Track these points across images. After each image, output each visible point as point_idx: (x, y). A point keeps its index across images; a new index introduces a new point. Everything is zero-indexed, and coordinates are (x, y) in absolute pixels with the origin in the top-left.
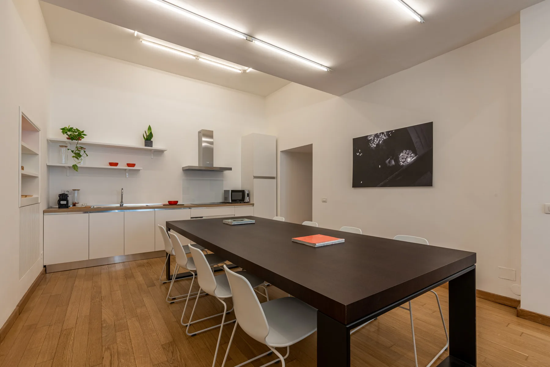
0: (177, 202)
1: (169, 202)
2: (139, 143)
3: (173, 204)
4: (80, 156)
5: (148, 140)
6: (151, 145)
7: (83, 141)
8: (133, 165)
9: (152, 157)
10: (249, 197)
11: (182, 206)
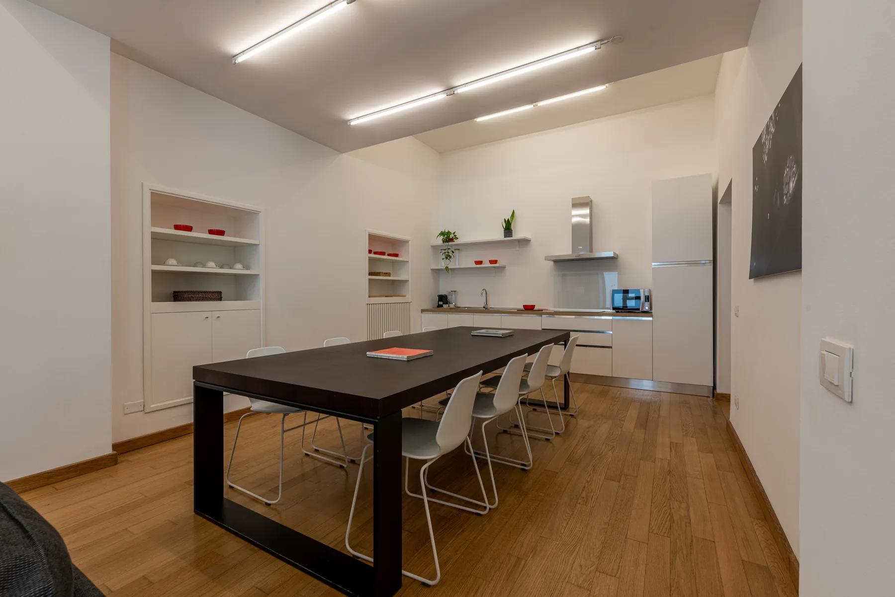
0: (534, 306)
1: (524, 306)
2: (499, 235)
3: (529, 309)
4: (451, 257)
5: (508, 229)
6: (511, 235)
7: (456, 242)
8: (495, 262)
9: (518, 249)
10: (649, 303)
11: (540, 312)
